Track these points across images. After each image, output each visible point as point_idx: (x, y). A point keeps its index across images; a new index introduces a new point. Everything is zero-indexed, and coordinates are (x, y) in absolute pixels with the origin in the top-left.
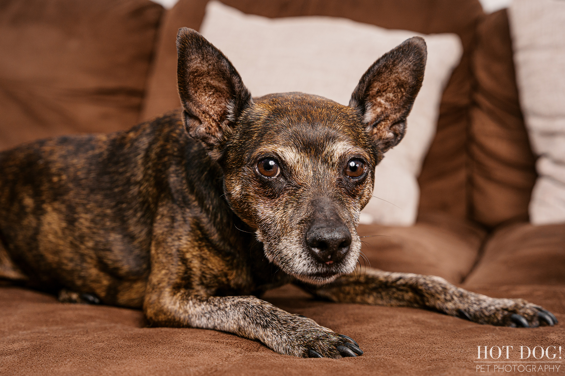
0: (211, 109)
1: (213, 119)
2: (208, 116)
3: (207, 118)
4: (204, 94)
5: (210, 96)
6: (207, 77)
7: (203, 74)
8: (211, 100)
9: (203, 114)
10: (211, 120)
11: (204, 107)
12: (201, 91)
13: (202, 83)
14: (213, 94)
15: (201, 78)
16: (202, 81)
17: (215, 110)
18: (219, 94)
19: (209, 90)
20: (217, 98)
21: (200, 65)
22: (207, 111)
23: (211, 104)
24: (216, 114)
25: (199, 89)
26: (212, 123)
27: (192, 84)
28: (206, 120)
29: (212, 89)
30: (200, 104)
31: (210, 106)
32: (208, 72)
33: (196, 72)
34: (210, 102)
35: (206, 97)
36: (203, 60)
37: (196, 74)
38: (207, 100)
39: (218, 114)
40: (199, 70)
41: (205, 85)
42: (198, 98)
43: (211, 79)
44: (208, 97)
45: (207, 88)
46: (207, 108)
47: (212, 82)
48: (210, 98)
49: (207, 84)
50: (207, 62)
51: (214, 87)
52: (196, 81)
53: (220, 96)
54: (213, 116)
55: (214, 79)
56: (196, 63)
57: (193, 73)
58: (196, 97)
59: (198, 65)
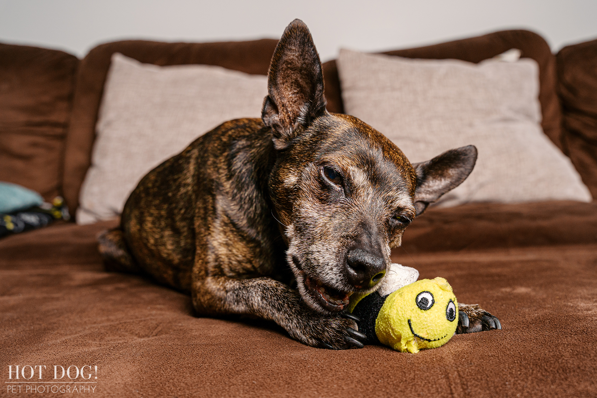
0: (290, 106)
1: (289, 116)
2: (285, 111)
3: (284, 112)
4: (289, 89)
5: (294, 93)
6: (298, 73)
7: (296, 69)
8: (294, 98)
9: (282, 106)
10: (286, 116)
11: (285, 101)
12: (287, 85)
13: (291, 78)
14: (297, 93)
15: (292, 72)
16: (292, 75)
17: (293, 109)
18: (302, 95)
19: (295, 88)
20: (300, 98)
21: (297, 59)
22: (287, 105)
23: (292, 101)
24: (293, 112)
25: (287, 82)
26: (286, 118)
27: (283, 73)
28: (283, 113)
29: (298, 88)
30: (283, 96)
31: (291, 103)
32: (301, 69)
33: (290, 64)
34: (291, 99)
35: (290, 93)
36: (301, 55)
37: (289, 66)
38: (290, 96)
39: (294, 114)
40: (293, 63)
41: (293, 81)
42: (283, 90)
43: (301, 78)
44: (291, 94)
45: (293, 85)
46: (288, 103)
47: (300, 80)
48: (293, 96)
49: (295, 81)
50: (304, 59)
51: (300, 87)
52: (287, 73)
53: (302, 98)
54: (289, 113)
55: (303, 78)
56: (294, 55)
57: (287, 62)
58: (282, 87)
59: (295, 58)
